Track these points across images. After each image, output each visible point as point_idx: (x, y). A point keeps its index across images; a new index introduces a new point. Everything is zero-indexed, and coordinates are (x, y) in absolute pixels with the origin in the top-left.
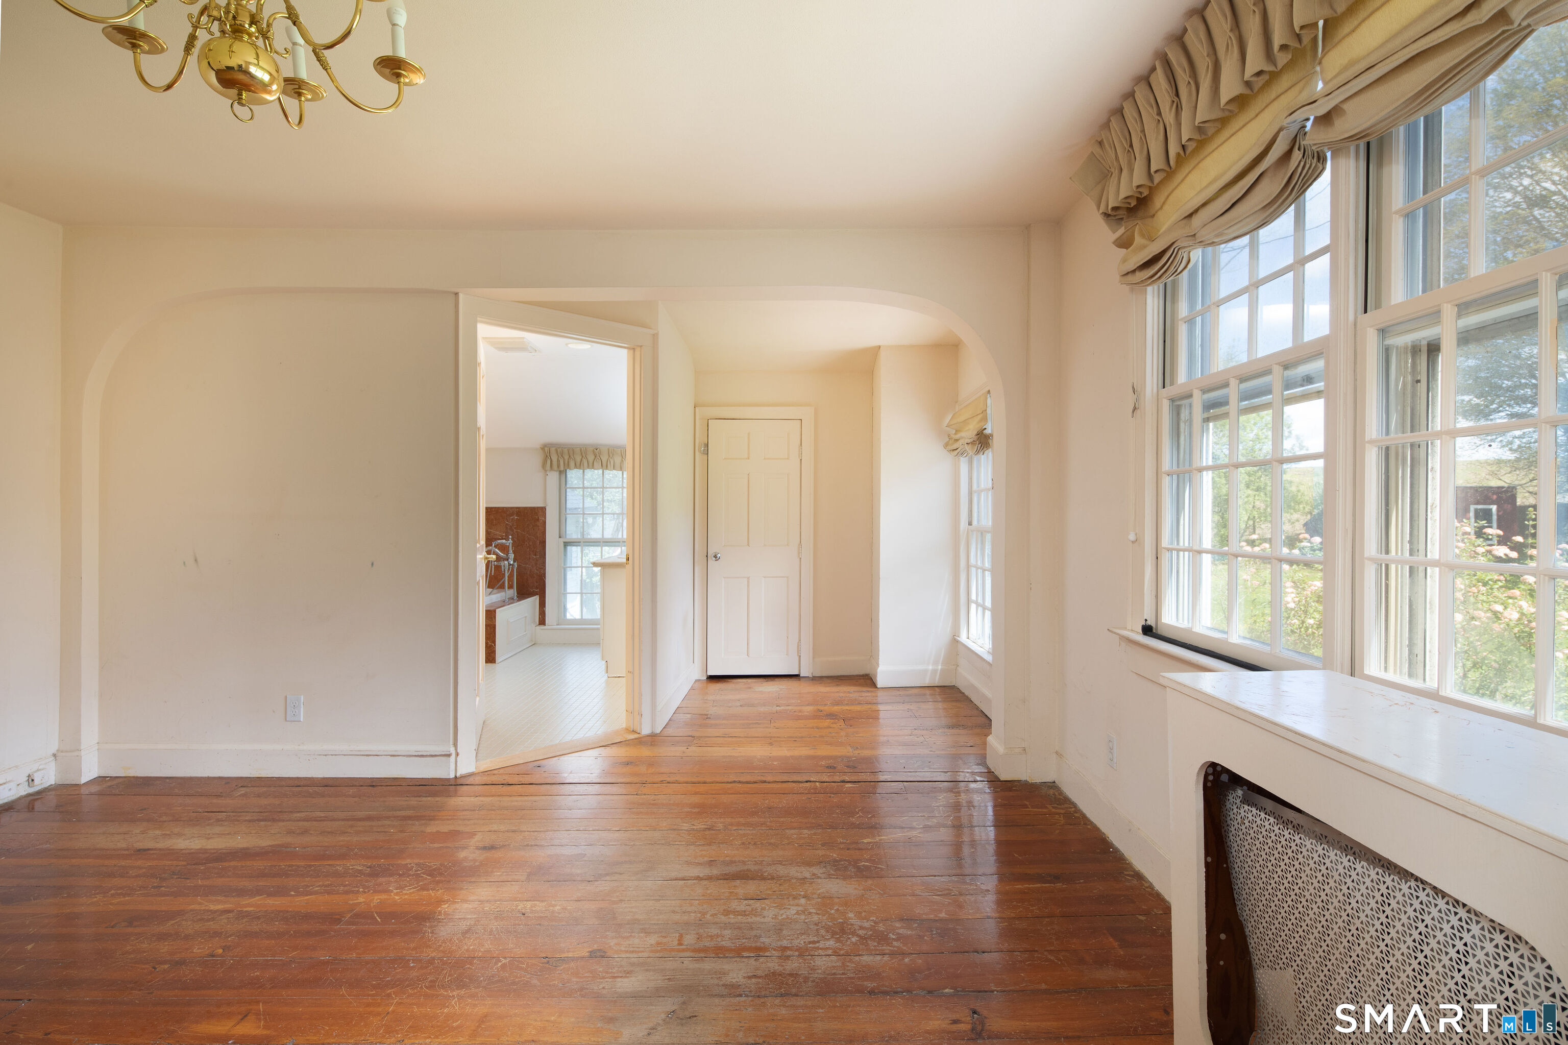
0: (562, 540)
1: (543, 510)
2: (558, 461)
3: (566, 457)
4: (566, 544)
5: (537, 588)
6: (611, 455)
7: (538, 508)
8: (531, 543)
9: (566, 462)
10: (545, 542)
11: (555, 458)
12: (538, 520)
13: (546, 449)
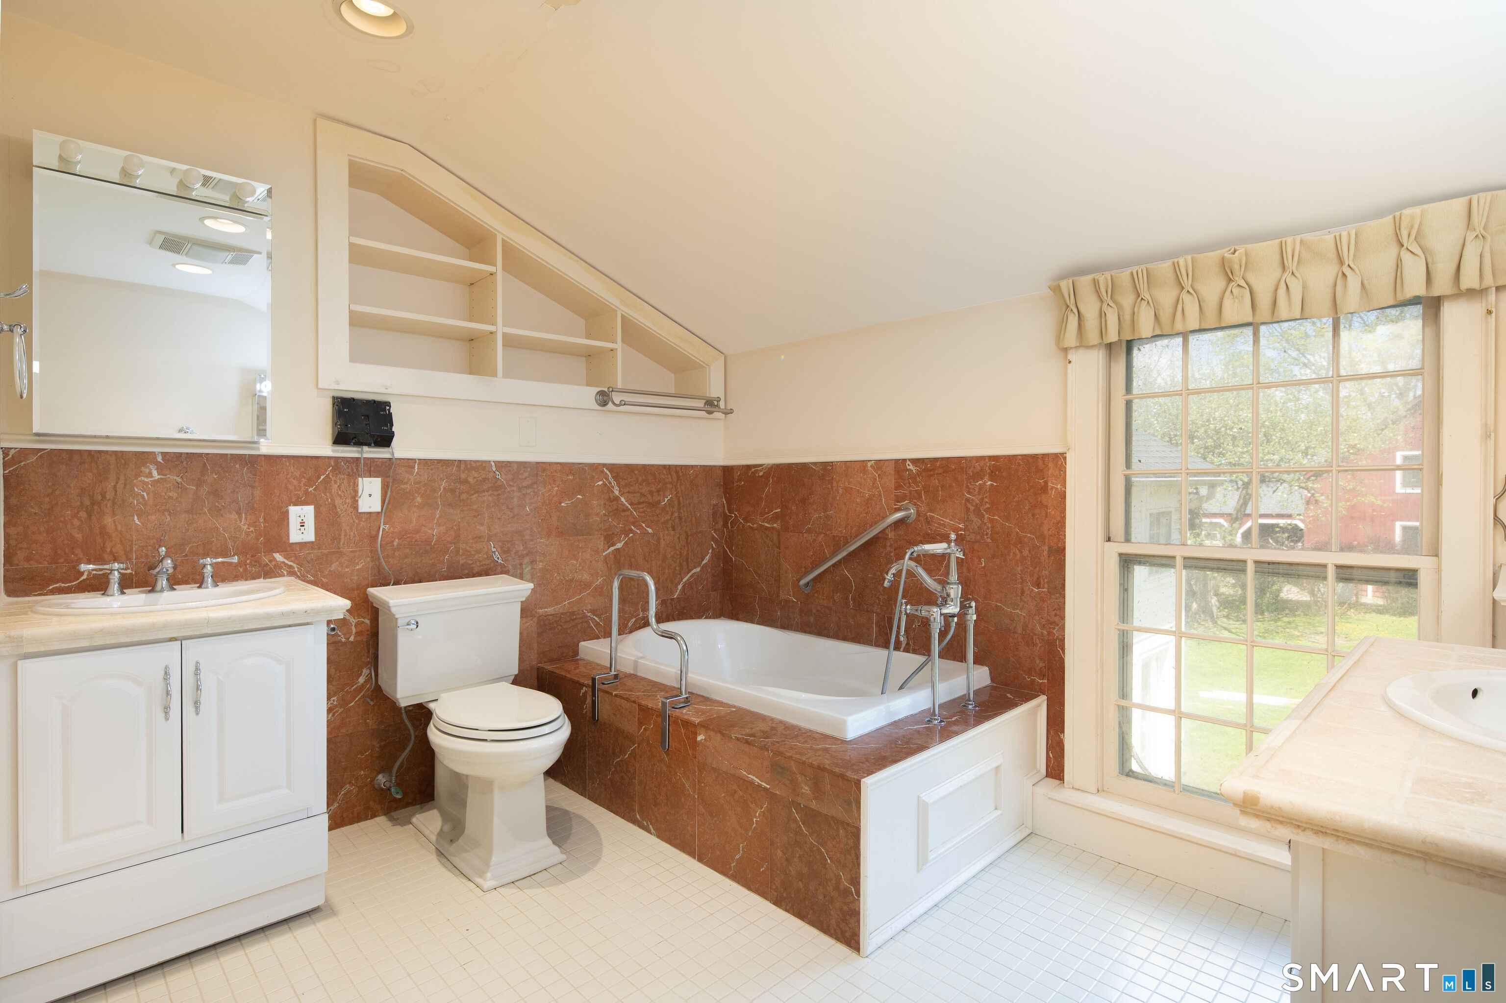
0: (1114, 549)
1: (1058, 461)
2: (1102, 315)
3: (1127, 301)
4: (1127, 562)
5: (1043, 676)
6: (1291, 265)
7: (1045, 456)
8: (1026, 552)
9: (1127, 316)
10: (1062, 551)
11: (1090, 309)
12: (1044, 489)
13: (1065, 285)
